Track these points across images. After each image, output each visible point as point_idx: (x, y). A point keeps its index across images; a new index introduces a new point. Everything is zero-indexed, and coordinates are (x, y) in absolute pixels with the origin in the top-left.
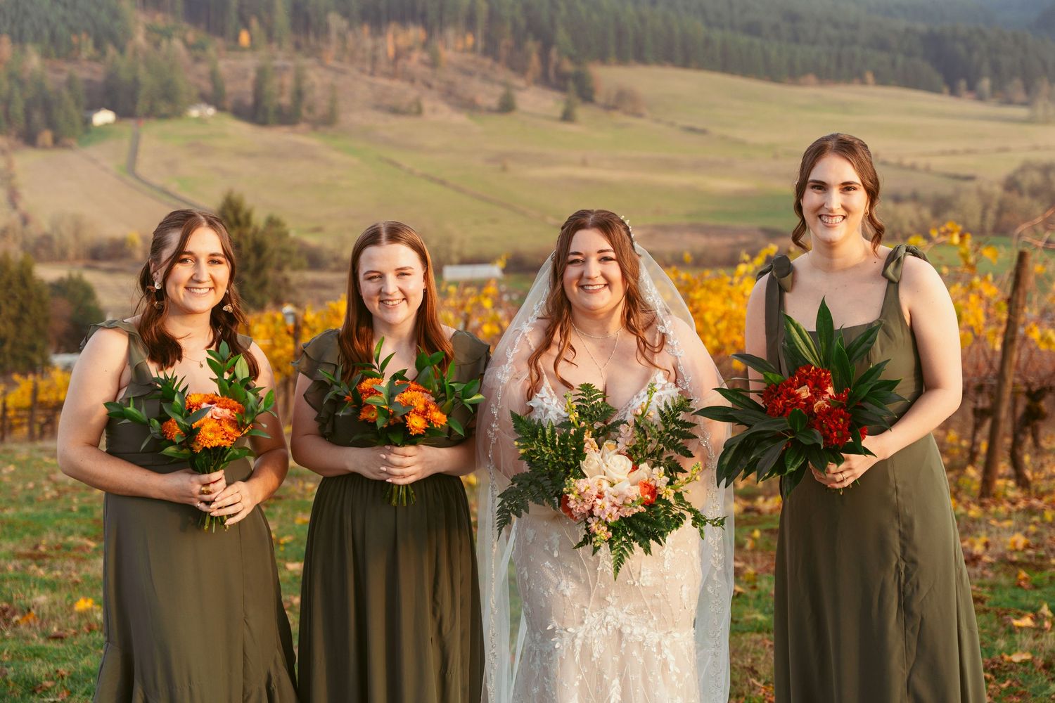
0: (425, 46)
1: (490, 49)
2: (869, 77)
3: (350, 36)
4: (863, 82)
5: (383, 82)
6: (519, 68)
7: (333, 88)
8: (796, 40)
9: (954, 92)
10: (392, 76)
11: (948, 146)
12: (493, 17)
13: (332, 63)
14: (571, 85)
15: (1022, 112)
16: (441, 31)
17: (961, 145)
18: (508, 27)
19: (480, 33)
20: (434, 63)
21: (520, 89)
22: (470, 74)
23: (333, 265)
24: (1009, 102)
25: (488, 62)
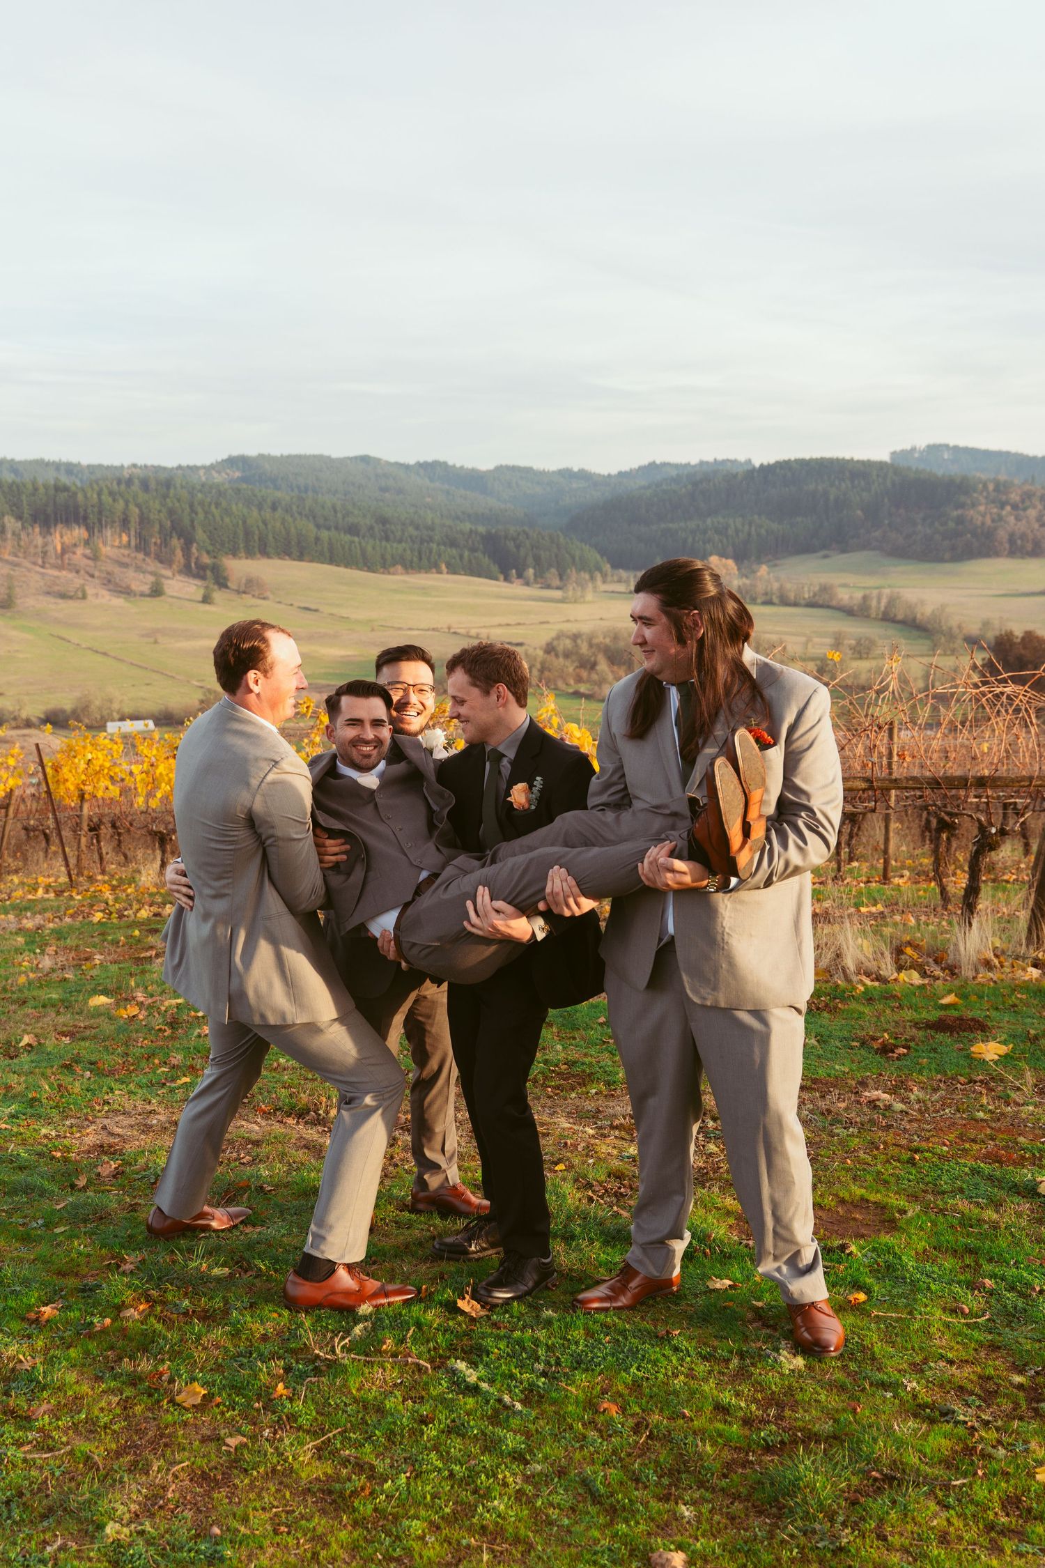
0: (87, 543)
1: (142, 546)
2: (443, 567)
3: (23, 535)
4: (440, 572)
5: (55, 573)
6: (165, 561)
7: (9, 577)
8: (387, 539)
9: (507, 579)
10: (60, 568)
11: (504, 620)
12: (144, 520)
13: (11, 558)
14: (209, 573)
15: (558, 594)
16: (101, 531)
17: (512, 619)
18: (157, 527)
19: (133, 533)
20: (95, 557)
21: (168, 578)
22: (125, 565)
23: (14, 724)
24: (548, 587)
25: (141, 556)
